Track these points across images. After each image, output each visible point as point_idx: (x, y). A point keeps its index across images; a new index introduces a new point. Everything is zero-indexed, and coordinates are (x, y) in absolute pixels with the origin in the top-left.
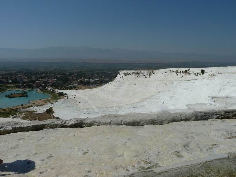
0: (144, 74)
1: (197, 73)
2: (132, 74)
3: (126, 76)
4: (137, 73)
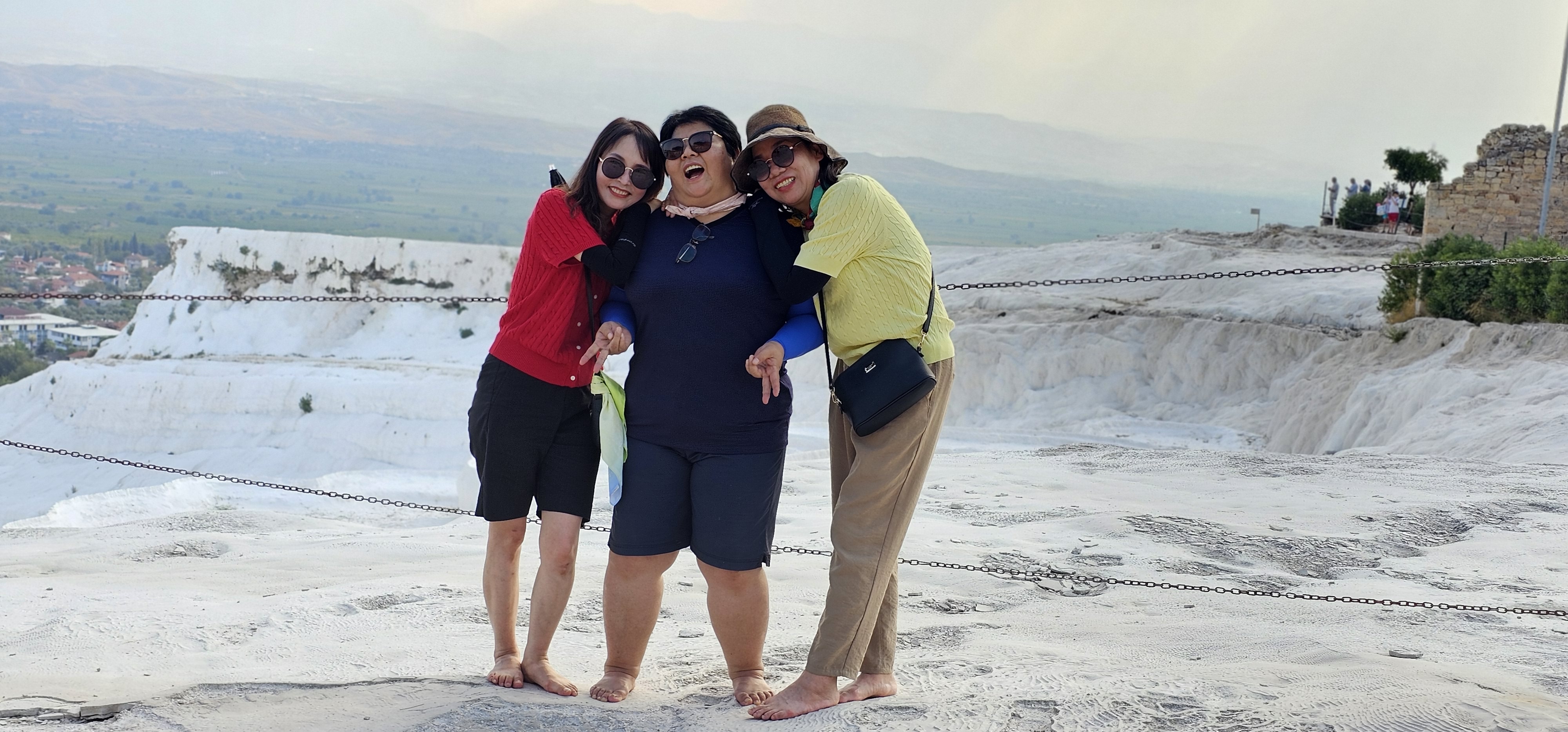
0: (446, 285)
2: (314, 274)
3: (237, 294)
4: (362, 269)
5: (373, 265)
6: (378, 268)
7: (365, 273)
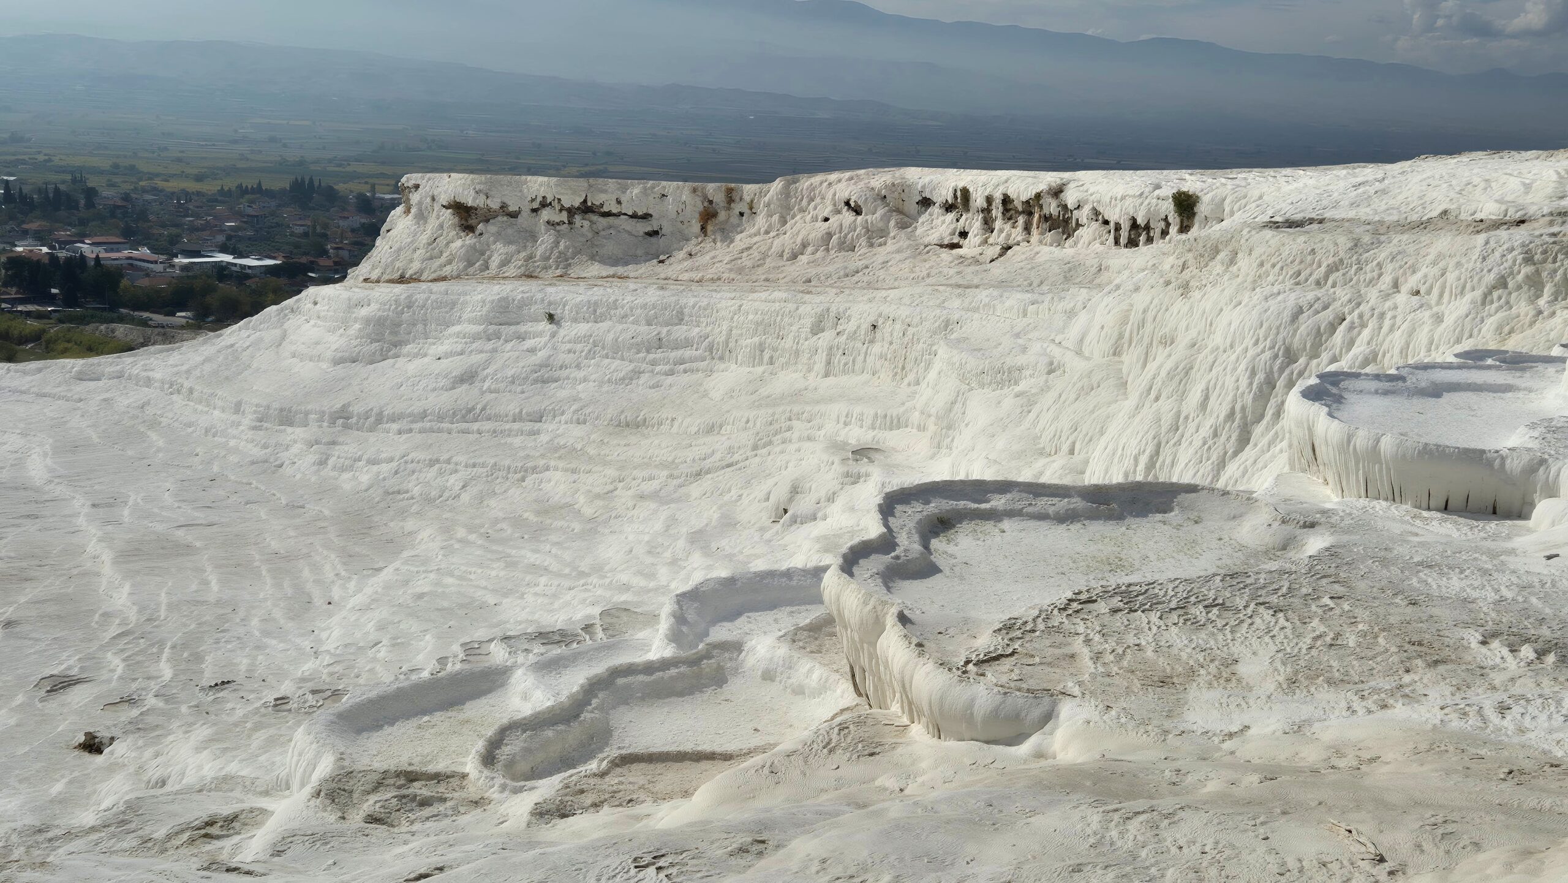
0: (646, 216)
1: (1134, 225)
2: (535, 210)
3: (469, 228)
4: (577, 204)
5: (585, 201)
6: (589, 204)
7: (578, 208)
